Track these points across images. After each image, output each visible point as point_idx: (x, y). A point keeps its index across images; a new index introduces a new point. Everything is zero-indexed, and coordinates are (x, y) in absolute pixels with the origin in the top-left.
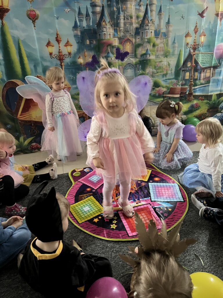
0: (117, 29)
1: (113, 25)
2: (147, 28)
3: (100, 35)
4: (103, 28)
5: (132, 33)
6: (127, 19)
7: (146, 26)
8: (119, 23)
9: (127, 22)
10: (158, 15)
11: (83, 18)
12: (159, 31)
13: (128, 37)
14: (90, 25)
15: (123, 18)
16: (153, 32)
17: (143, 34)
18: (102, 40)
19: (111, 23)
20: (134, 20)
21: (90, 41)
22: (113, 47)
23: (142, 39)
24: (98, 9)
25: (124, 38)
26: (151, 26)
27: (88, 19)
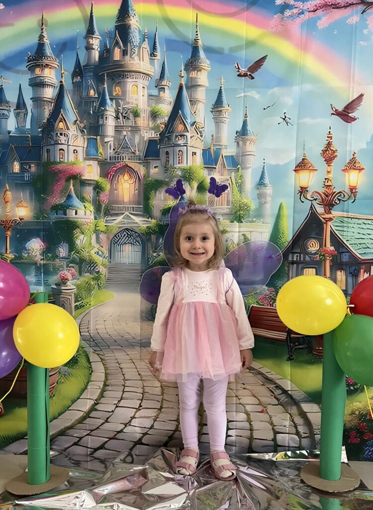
0: (96, 139)
1: (85, 130)
2: (181, 142)
3: (48, 151)
4: (59, 135)
5: (137, 153)
6: (125, 117)
7: (176, 136)
8: (103, 125)
9: (125, 125)
10: (212, 112)
11: (9, 111)
12: (214, 152)
13: (127, 161)
14: (25, 127)
15: (114, 115)
16: (199, 153)
17: (168, 157)
18: (55, 163)
19: (80, 125)
20: (143, 121)
21: (21, 165)
22: (84, 183)
23: (166, 168)
24: (49, 93)
25: (114, 163)
26: (191, 137)
27: (21, 114)
